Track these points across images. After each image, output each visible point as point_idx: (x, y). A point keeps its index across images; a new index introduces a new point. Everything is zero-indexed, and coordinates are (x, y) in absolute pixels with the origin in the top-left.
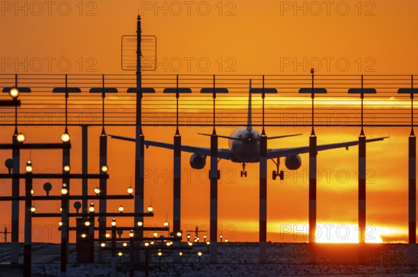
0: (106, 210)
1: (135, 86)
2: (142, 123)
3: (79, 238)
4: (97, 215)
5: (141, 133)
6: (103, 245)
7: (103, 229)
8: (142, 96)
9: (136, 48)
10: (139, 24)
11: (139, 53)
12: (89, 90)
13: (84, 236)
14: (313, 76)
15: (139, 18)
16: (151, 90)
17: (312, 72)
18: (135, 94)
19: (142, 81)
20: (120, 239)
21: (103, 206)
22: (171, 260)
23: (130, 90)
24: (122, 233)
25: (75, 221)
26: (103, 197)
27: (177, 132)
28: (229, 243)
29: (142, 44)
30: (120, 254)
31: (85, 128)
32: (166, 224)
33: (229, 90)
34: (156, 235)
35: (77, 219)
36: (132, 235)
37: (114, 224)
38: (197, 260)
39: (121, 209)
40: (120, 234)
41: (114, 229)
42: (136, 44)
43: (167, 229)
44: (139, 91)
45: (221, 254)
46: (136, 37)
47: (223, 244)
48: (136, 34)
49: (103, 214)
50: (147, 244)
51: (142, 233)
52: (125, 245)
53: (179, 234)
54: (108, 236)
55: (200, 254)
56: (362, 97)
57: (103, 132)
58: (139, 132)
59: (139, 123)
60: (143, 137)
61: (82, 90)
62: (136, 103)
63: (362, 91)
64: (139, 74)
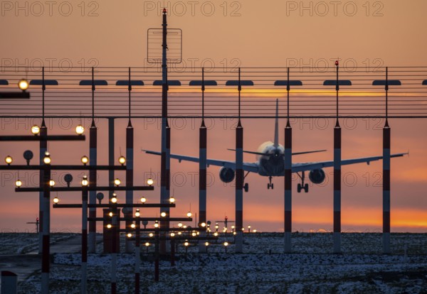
0: (132, 201)
1: (161, 79)
2: (168, 115)
3: (105, 229)
4: (121, 205)
5: (167, 126)
6: (130, 235)
7: (129, 219)
8: (168, 89)
9: (161, 41)
10: (165, 17)
11: (165, 46)
12: (115, 82)
13: (109, 226)
14: (337, 68)
15: (165, 11)
16: (177, 83)
17: (337, 64)
18: (161, 87)
20: (145, 230)
21: (129, 197)
22: (197, 250)
23: (156, 83)
24: (147, 223)
25: (102, 212)
26: (129, 188)
27: (203, 124)
28: (256, 233)
29: (167, 37)
30: (147, 244)
31: (111, 120)
32: (189, 215)
33: (254, 82)
34: (180, 225)
35: (104, 210)
36: (157, 226)
37: (137, 215)
38: (223, 250)
39: (143, 200)
40: (145, 224)
41: (138, 220)
42: (162, 37)
43: (190, 219)
44: (165, 84)
45: (247, 244)
46: (162, 31)
47: (250, 234)
48: (162, 27)
49: (129, 206)
50: (172, 235)
51: (169, 224)
52: (151, 235)
53: (203, 225)
54: (133, 226)
55: (226, 244)
56: (387, 89)
57: (130, 124)
58: (165, 124)
59: (165, 116)
60: (169, 129)
61: (108, 82)
62: (161, 95)
63: (387, 84)
64: (164, 66)
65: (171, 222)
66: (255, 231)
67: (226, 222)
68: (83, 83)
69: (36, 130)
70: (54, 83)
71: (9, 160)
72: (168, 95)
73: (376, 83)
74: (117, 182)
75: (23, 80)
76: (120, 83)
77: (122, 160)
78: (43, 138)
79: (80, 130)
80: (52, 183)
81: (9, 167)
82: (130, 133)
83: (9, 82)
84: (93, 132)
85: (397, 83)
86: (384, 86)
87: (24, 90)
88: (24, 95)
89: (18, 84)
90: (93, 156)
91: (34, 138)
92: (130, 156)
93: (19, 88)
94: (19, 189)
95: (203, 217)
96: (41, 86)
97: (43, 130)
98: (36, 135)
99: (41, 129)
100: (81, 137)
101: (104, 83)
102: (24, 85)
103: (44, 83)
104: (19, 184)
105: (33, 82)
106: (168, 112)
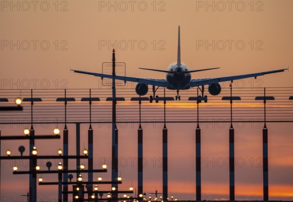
0: (92, 180)
1: (111, 96)
2: (116, 121)
3: (74, 199)
4: (84, 183)
5: (116, 128)
7: (91, 192)
8: (116, 103)
9: (112, 71)
10: (114, 55)
11: (114, 74)
13: (77, 197)
14: (231, 88)
15: (114, 51)
16: (122, 99)
17: (231, 86)
18: (112, 102)
19: (116, 93)
20: (101, 199)
21: (90, 177)
23: (108, 99)
24: (103, 195)
25: (72, 187)
26: (90, 171)
27: (140, 127)
28: (177, 201)
29: (116, 68)
31: (78, 124)
32: (131, 189)
34: (125, 196)
36: (109, 196)
37: (96, 189)
39: (100, 179)
40: (101, 196)
41: (96, 193)
42: (112, 68)
43: (132, 192)
44: (114, 100)
46: (112, 64)
48: (112, 61)
49: (90, 183)
51: (117, 195)
53: (141, 196)
54: (93, 197)
56: (265, 102)
57: (90, 127)
58: (114, 127)
59: (114, 121)
60: (117, 130)
61: (76, 99)
62: (112, 107)
63: (265, 99)
64: (114, 88)
65: (119, 194)
66: (176, 200)
67: (156, 194)
68: (59, 100)
69: (27, 132)
70: (39, 100)
71: (9, 153)
72: (116, 107)
73: (258, 98)
74: (82, 167)
75: (18, 98)
76: (83, 99)
77: (86, 152)
78: (32, 137)
79: (57, 132)
80: (38, 168)
81: (9, 157)
82: (91, 133)
83: (9, 100)
84: (66, 133)
85: (272, 98)
86: (263, 101)
87: (19, 105)
88: (19, 108)
89: (15, 101)
90: (66, 149)
91: (26, 137)
92: (90, 149)
93: (16, 104)
94: (15, 173)
95: (140, 190)
96: (30, 102)
97: (32, 132)
98: (27, 135)
99: (30, 131)
100: (57, 137)
101: (73, 99)
102: (19, 102)
103: (32, 100)
104: (15, 169)
105: (25, 100)
106: (117, 118)
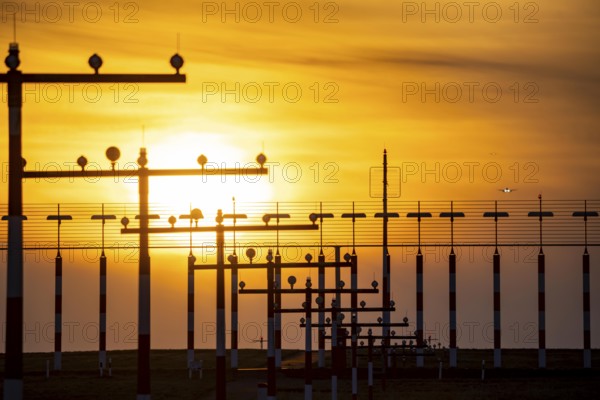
1: (382, 211)
2: (388, 244)
5: (388, 253)
8: (387, 220)
10: (385, 156)
15: (385, 152)
18: (383, 219)
19: (388, 207)
23: (377, 215)
27: (419, 252)
29: (388, 174)
57: (354, 252)
58: (386, 252)
59: (385, 245)
60: (389, 257)
64: (385, 200)
106: (388, 241)
